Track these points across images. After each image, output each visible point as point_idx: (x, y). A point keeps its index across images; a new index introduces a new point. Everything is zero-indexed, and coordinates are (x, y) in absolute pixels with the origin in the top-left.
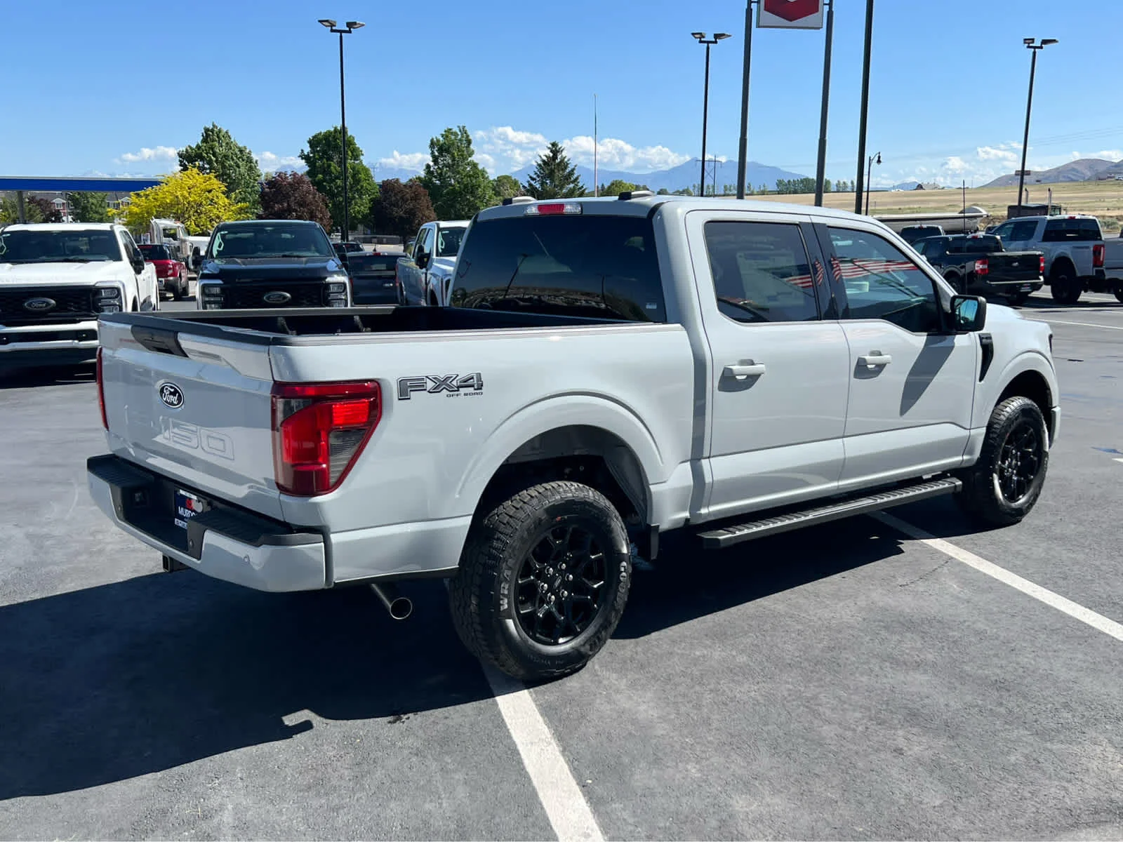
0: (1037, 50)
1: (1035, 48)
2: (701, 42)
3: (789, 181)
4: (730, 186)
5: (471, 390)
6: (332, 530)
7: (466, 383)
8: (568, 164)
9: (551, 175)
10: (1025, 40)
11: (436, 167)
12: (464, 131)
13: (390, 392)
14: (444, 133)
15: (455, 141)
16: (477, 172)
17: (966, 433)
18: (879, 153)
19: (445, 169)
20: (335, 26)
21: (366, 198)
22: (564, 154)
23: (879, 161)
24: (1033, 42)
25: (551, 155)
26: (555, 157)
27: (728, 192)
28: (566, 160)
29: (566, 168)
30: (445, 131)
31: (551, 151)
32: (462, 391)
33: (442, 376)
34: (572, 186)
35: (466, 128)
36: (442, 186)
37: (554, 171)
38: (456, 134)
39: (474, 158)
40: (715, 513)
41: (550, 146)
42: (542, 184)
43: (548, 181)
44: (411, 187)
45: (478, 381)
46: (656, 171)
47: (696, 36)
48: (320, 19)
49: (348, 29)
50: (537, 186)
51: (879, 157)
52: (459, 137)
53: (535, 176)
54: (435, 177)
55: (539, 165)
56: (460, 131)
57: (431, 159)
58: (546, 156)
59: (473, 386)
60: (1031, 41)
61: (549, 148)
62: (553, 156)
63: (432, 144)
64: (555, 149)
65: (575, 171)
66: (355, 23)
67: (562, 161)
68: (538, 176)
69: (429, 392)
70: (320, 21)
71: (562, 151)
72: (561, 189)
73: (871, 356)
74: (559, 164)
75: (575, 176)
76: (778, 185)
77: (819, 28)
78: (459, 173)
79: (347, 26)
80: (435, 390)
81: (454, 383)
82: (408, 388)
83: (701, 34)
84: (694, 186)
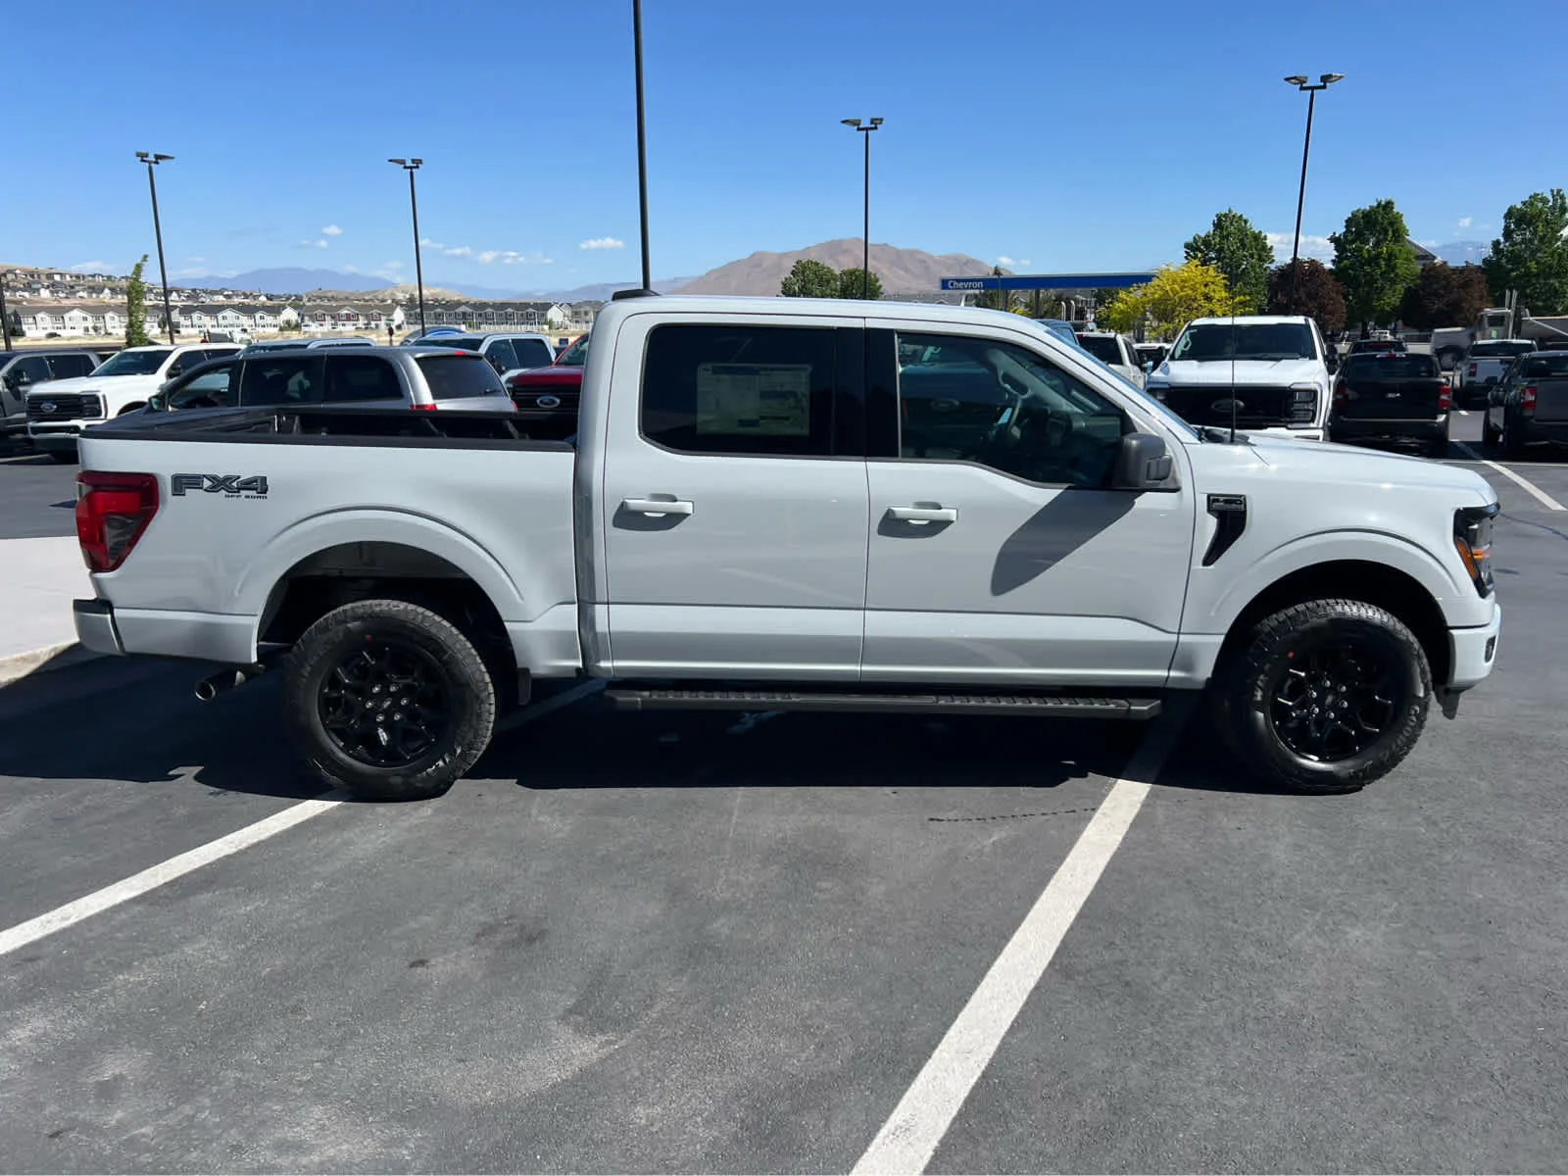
5: (254, 493)
6: (115, 605)
7: (248, 485)
11: (1507, 244)
12: (1559, 197)
13: (166, 487)
14: (1528, 200)
15: (1543, 210)
17: (1174, 638)
19: (1520, 246)
20: (1305, 82)
21: (1400, 288)
30: (1530, 197)
32: (244, 493)
33: (221, 475)
35: (1562, 192)
38: (1545, 200)
40: (616, 669)
45: (261, 485)
48: (1287, 76)
49: (1322, 84)
52: (1551, 204)
54: (1504, 257)
56: (1554, 196)
57: (1503, 233)
59: (256, 489)
66: (1330, 76)
69: (205, 490)
70: (1287, 79)
73: (915, 508)
78: (1540, 250)
79: (1322, 81)
80: (213, 489)
81: (235, 484)
82: (184, 483)
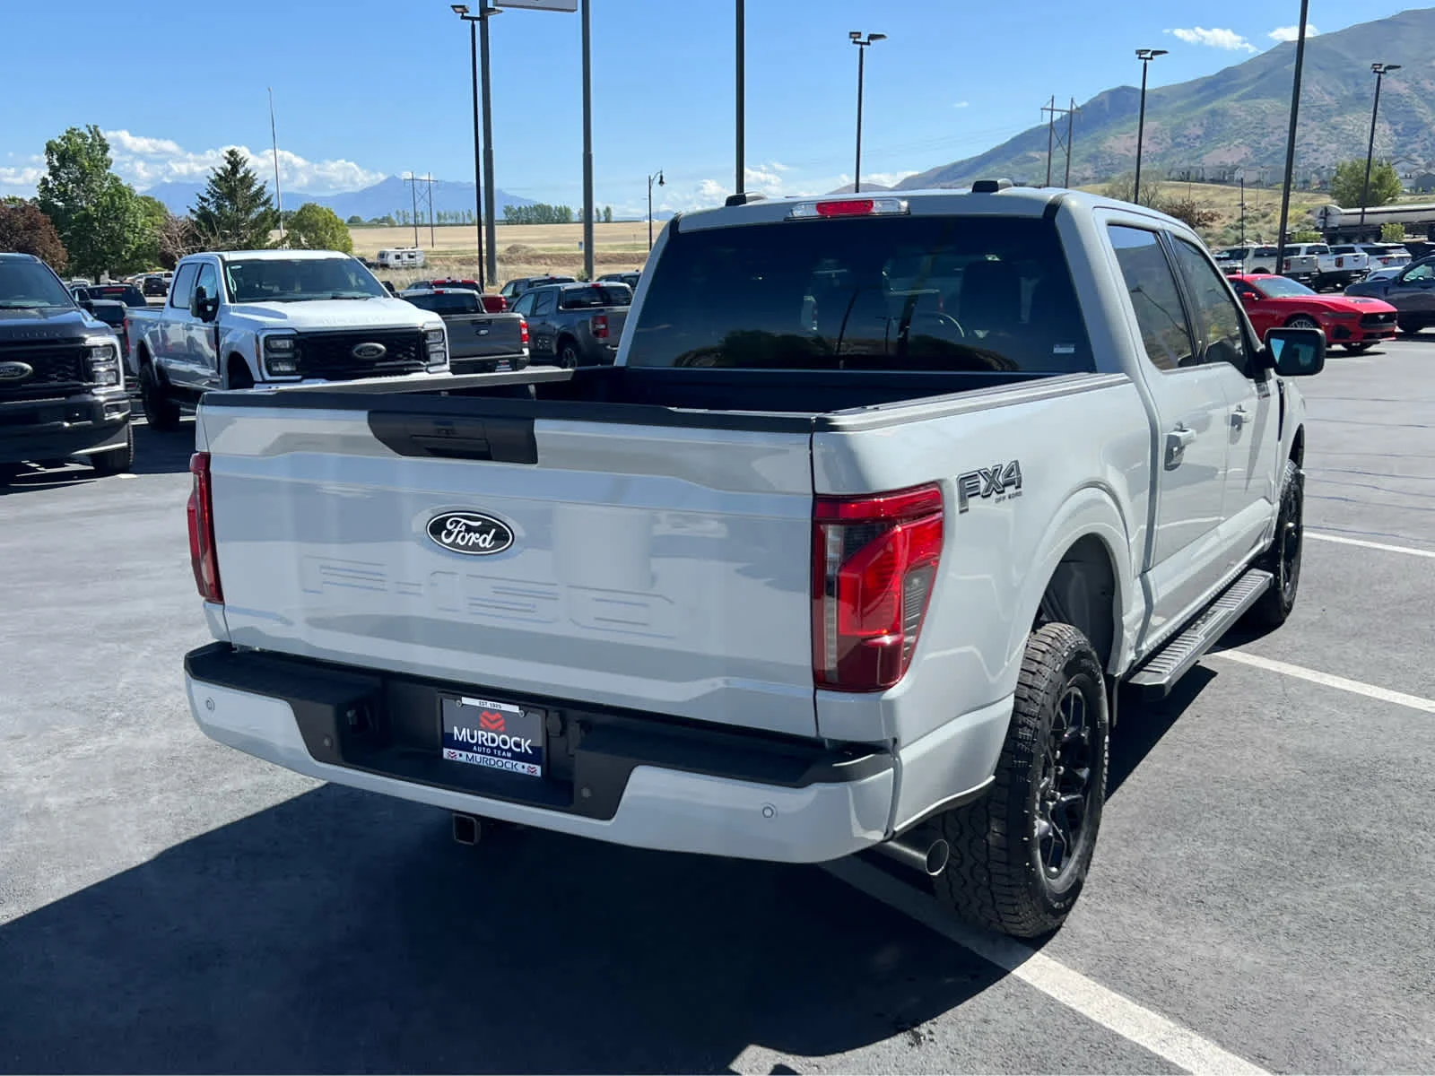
0: (864, 46)
1: (862, 43)
2: (463, 17)
3: (520, 208)
4: (445, 214)
8: (254, 180)
9: (231, 195)
10: (851, 33)
11: (57, 183)
12: (95, 132)
14: (65, 134)
15: (83, 147)
16: (119, 191)
18: (661, 172)
19: (71, 186)
22: (248, 165)
23: (661, 182)
24: (859, 37)
25: (229, 167)
26: (235, 170)
27: (442, 221)
28: (251, 175)
29: (251, 185)
30: (67, 132)
31: (229, 162)
34: (262, 209)
35: (99, 129)
36: (68, 211)
37: (235, 190)
38: (84, 137)
39: (112, 170)
41: (227, 155)
42: (219, 207)
43: (227, 203)
44: (23, 211)
46: (339, 192)
47: (457, 9)
50: (213, 210)
51: (661, 177)
52: (90, 140)
53: (207, 196)
54: (56, 196)
55: (213, 182)
56: (91, 132)
57: (48, 170)
58: (222, 168)
60: (857, 35)
61: (226, 158)
62: (232, 169)
63: (50, 149)
64: (235, 162)
65: (265, 190)
67: (246, 176)
68: (212, 196)
71: (245, 162)
72: (247, 213)
74: (242, 180)
75: (265, 197)
76: (506, 213)
77: (573, 11)
78: (93, 190)
83: (463, 7)
84: (397, 213)
